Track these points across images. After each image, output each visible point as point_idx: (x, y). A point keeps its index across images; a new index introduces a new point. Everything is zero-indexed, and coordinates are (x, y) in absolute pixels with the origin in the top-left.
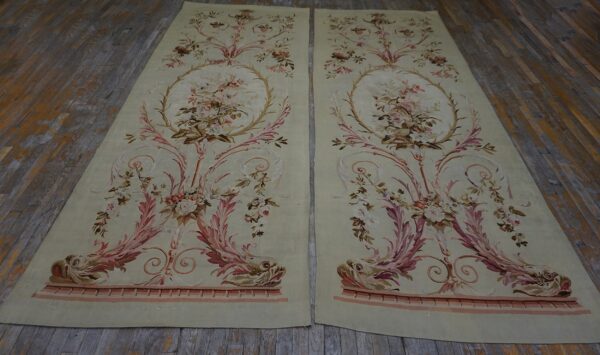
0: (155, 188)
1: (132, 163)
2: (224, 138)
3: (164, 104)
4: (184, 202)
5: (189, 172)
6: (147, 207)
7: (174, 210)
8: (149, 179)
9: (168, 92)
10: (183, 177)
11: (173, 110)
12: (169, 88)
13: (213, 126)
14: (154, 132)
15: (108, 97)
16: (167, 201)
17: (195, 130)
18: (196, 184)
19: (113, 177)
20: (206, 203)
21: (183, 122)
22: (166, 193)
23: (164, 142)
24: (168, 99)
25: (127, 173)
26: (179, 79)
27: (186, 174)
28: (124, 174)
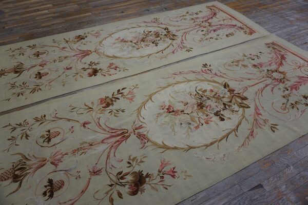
0: (284, 91)
1: (285, 112)
2: (226, 86)
3: (227, 136)
4: (277, 77)
5: (261, 86)
6: (295, 87)
7: (284, 78)
8: (284, 97)
9: (212, 144)
10: (267, 86)
11: (228, 125)
12: (207, 146)
13: (221, 96)
14: (256, 120)
15: (260, 186)
16: (284, 82)
17: (233, 101)
18: (264, 79)
19: (303, 112)
20: (268, 71)
21: (233, 111)
22: (281, 86)
23: (256, 108)
24: (219, 137)
25: (293, 107)
26: (190, 148)
27: (264, 85)
28: (295, 109)
